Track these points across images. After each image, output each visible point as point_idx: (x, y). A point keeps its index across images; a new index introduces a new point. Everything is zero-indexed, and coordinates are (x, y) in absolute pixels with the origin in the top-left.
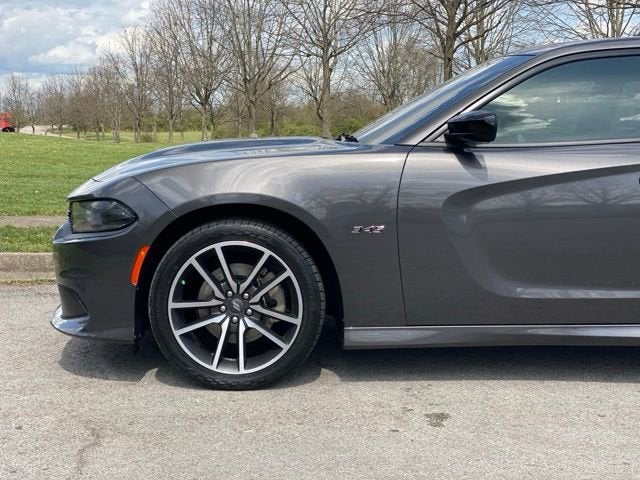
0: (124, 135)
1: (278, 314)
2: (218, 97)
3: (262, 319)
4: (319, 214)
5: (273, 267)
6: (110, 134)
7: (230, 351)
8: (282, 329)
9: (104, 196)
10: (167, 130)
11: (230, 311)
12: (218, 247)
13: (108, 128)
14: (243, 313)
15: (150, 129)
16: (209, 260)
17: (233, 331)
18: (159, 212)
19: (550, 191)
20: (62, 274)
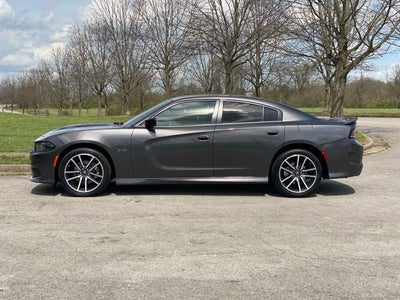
0: (51, 111)
1: (97, 175)
2: (110, 89)
3: (92, 177)
4: (109, 146)
5: (95, 161)
6: (43, 110)
7: (82, 186)
8: (98, 179)
9: (46, 141)
10: (78, 108)
11: (83, 174)
12: (79, 155)
13: (42, 107)
14: (86, 175)
15: (68, 107)
16: (77, 160)
17: (83, 180)
18: (61, 146)
19: (171, 140)
20: (32, 164)
